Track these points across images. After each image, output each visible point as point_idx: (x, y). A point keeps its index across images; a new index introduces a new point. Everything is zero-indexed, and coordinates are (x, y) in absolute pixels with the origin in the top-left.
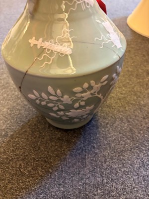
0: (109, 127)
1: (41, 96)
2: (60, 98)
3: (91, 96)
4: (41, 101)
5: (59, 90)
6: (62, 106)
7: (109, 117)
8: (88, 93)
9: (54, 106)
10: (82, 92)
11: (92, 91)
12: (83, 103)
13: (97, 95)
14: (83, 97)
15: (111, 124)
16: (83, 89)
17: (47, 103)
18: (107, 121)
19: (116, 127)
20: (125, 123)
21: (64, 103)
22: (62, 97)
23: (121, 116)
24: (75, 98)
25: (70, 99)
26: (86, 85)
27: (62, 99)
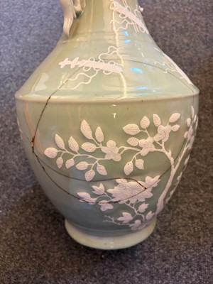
0: (169, 278)
1: (67, 146)
2: (101, 146)
3: (154, 149)
4: (66, 157)
5: (99, 128)
6: (102, 167)
7: (171, 257)
8: (150, 140)
9: (89, 168)
10: (138, 136)
11: (156, 138)
12: (140, 164)
13: (163, 150)
14: (141, 148)
15: (173, 272)
16: (141, 128)
17: (77, 160)
18: (167, 266)
19: (180, 277)
20: (194, 272)
21: (107, 158)
22: (104, 144)
23: (190, 256)
24: (126, 148)
25: (118, 149)
26: (145, 122)
27: (104, 149)
